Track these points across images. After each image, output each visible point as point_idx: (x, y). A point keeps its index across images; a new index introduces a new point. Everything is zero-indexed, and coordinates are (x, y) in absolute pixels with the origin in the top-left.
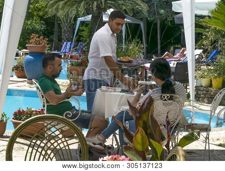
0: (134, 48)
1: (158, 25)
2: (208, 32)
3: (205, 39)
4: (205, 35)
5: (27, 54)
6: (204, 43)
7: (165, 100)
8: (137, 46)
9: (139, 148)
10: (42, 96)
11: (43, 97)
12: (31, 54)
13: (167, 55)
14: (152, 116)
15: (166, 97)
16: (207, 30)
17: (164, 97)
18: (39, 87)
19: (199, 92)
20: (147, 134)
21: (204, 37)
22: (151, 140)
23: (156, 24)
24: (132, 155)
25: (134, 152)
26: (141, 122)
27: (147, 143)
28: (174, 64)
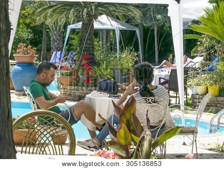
0: (127, 56)
1: (156, 31)
2: (203, 38)
3: (200, 45)
4: (200, 41)
5: (15, 65)
6: (199, 49)
7: (150, 103)
8: (130, 54)
10: (33, 102)
11: (34, 103)
13: (165, 64)
15: (150, 100)
16: (203, 36)
17: (149, 100)
18: (30, 94)
19: (195, 100)
21: (199, 43)
23: (153, 31)
24: (117, 149)
25: (118, 147)
26: (125, 120)
27: (130, 138)
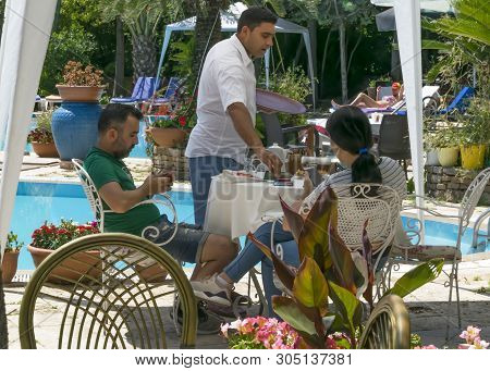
0: (289, 85)
1: (342, 35)
2: (451, 47)
3: (443, 63)
4: (443, 54)
5: (59, 105)
6: (442, 70)
7: (361, 196)
8: (296, 81)
9: (308, 300)
10: (95, 194)
11: (96, 197)
12: (67, 104)
13: (362, 100)
14: (333, 231)
15: (362, 190)
16: (448, 43)
17: (358, 189)
18: (87, 174)
19: (433, 177)
20: (323, 270)
21: (441, 58)
22: (332, 284)
23: (337, 34)
24: (293, 316)
25: (295, 310)
26: (311, 246)
28: (377, 120)
